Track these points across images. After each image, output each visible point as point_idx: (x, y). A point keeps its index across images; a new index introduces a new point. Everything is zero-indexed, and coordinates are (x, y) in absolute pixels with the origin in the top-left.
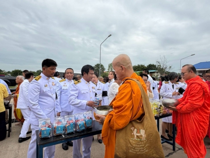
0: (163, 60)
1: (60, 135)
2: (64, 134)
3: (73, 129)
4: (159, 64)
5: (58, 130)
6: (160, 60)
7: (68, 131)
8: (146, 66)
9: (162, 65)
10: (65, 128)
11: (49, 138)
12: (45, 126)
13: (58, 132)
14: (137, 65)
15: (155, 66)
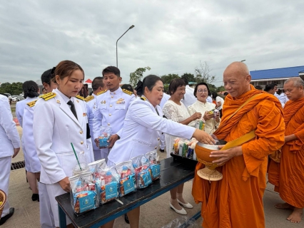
0: (204, 68)
1: (113, 201)
2: (120, 198)
3: (133, 186)
4: (198, 74)
5: (110, 193)
6: (199, 68)
7: (127, 191)
8: (180, 76)
9: (202, 75)
10: (120, 187)
11: (93, 210)
12: (85, 190)
13: (109, 197)
14: (167, 75)
15: (193, 76)
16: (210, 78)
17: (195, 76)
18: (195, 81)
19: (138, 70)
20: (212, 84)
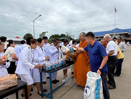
0: (70, 32)
4: (67, 34)
6: (68, 32)
7: (57, 67)
8: (60, 35)
9: (69, 35)
10: (55, 66)
13: (53, 68)
14: (54, 35)
15: (65, 35)
16: (72, 36)
17: (66, 35)
18: (66, 37)
19: (43, 33)
20: (73, 38)
